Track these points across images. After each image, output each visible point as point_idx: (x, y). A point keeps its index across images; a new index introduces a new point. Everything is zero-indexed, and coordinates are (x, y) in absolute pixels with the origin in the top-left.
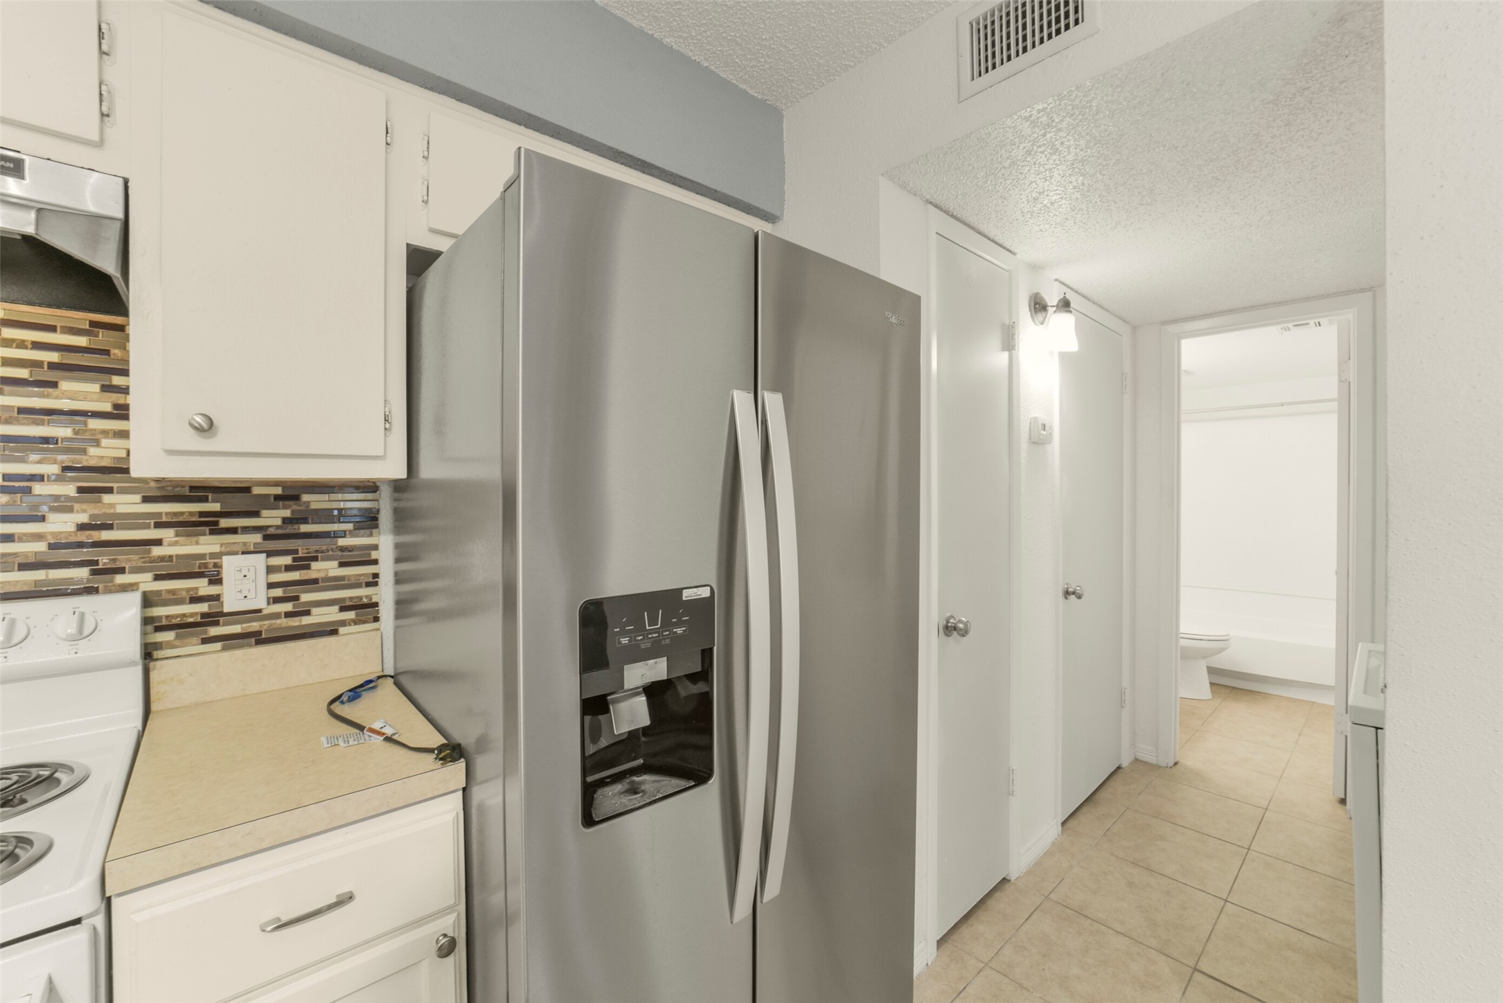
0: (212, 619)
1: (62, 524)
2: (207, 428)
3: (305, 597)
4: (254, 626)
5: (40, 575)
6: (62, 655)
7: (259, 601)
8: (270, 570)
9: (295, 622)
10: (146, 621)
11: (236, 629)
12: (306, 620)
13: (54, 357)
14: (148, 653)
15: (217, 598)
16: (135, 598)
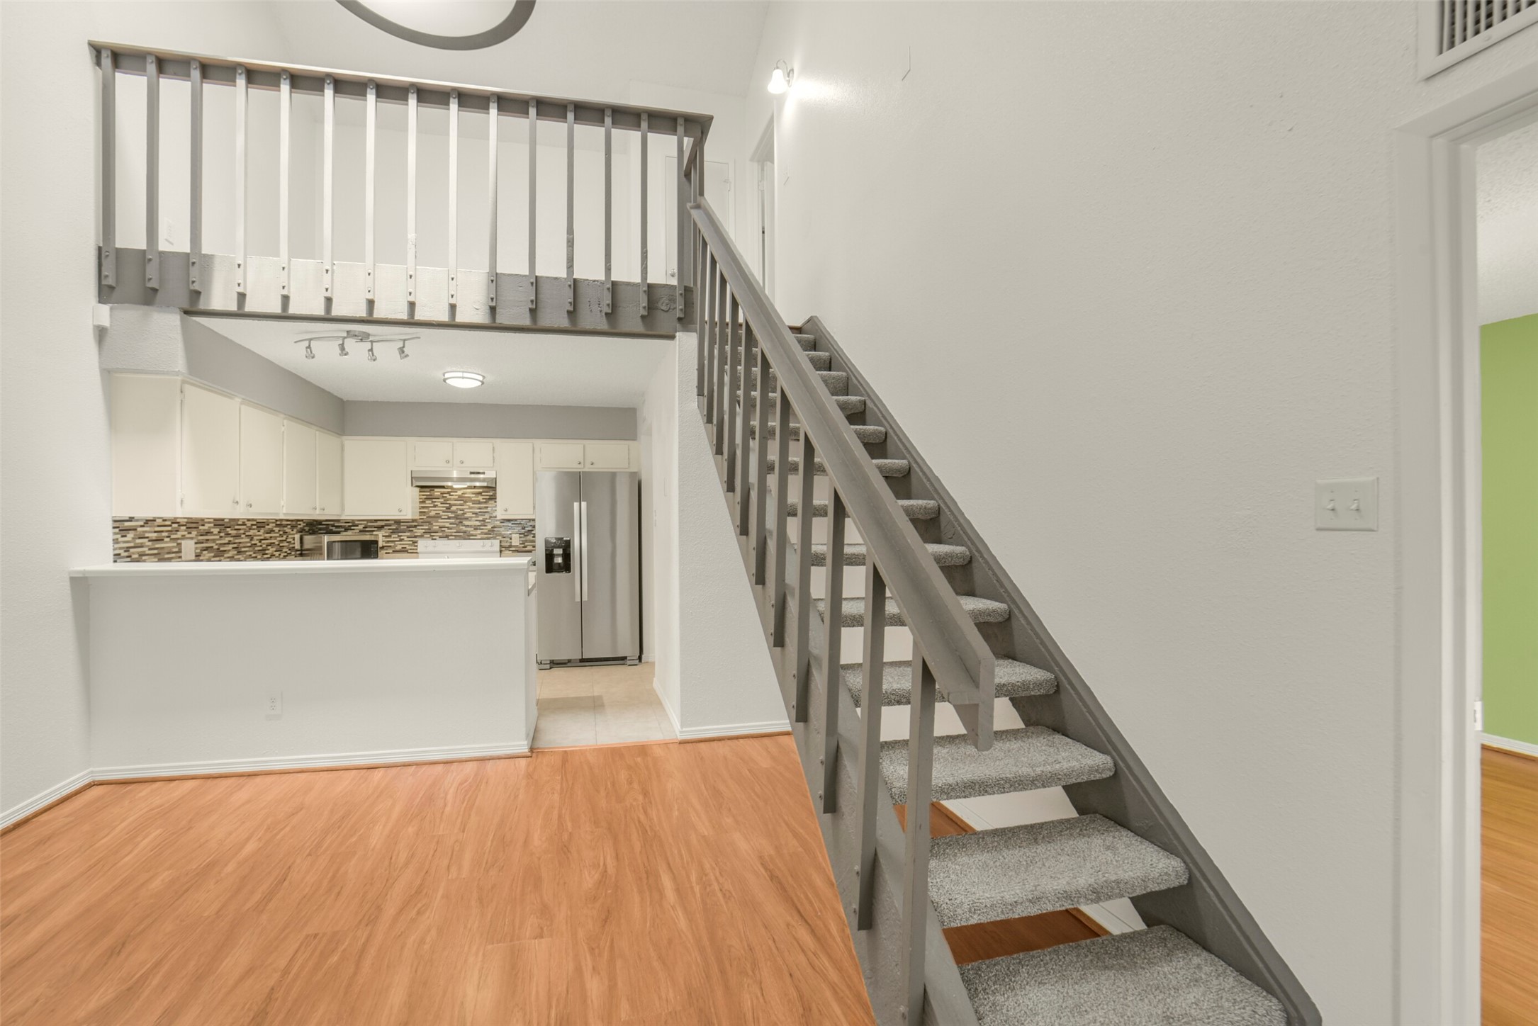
0: (510, 546)
1: (489, 527)
2: (506, 510)
3: (526, 544)
4: (517, 549)
5: (486, 536)
6: (490, 549)
7: (518, 544)
8: (520, 537)
9: (524, 549)
10: (501, 546)
11: (514, 549)
12: (526, 549)
13: (488, 497)
14: (501, 551)
15: (511, 542)
16: (499, 541)
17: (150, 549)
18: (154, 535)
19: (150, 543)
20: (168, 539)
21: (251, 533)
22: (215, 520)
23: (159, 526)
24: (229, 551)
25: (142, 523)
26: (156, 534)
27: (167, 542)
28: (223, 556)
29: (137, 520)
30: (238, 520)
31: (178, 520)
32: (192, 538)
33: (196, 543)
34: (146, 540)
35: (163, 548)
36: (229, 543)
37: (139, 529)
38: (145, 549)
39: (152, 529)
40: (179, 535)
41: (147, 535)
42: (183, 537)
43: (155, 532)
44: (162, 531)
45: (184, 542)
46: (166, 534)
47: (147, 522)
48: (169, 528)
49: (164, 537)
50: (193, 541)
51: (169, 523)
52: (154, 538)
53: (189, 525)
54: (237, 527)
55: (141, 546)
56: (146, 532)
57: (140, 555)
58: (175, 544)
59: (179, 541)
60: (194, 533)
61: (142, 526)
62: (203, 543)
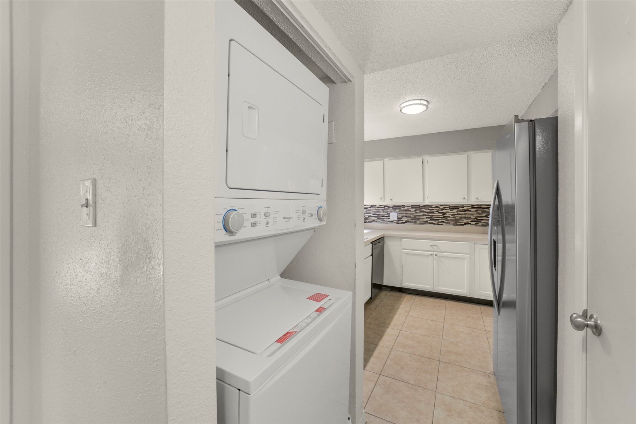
17: (373, 215)
18: (375, 210)
19: (373, 213)
20: (383, 212)
21: (444, 211)
22: (412, 205)
23: (377, 207)
24: (424, 218)
25: (370, 206)
26: (376, 210)
27: (382, 213)
28: (419, 220)
29: (368, 206)
30: (433, 205)
31: (388, 206)
32: (397, 212)
33: (398, 214)
34: (372, 212)
35: (380, 215)
36: (424, 215)
37: (368, 208)
38: (372, 215)
39: (375, 208)
40: (389, 211)
41: (372, 210)
42: (391, 211)
43: (376, 209)
44: (380, 209)
45: (391, 213)
46: (382, 210)
47: (372, 206)
48: (383, 208)
49: (381, 211)
50: (397, 213)
51: (383, 206)
52: (375, 211)
53: (394, 207)
54: (430, 208)
55: (370, 213)
56: (372, 209)
57: (369, 216)
58: (386, 214)
59: (388, 213)
60: (397, 210)
61: (369, 207)
62: (404, 214)
